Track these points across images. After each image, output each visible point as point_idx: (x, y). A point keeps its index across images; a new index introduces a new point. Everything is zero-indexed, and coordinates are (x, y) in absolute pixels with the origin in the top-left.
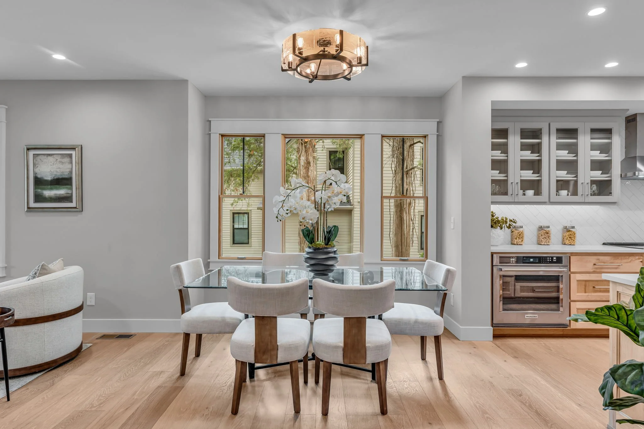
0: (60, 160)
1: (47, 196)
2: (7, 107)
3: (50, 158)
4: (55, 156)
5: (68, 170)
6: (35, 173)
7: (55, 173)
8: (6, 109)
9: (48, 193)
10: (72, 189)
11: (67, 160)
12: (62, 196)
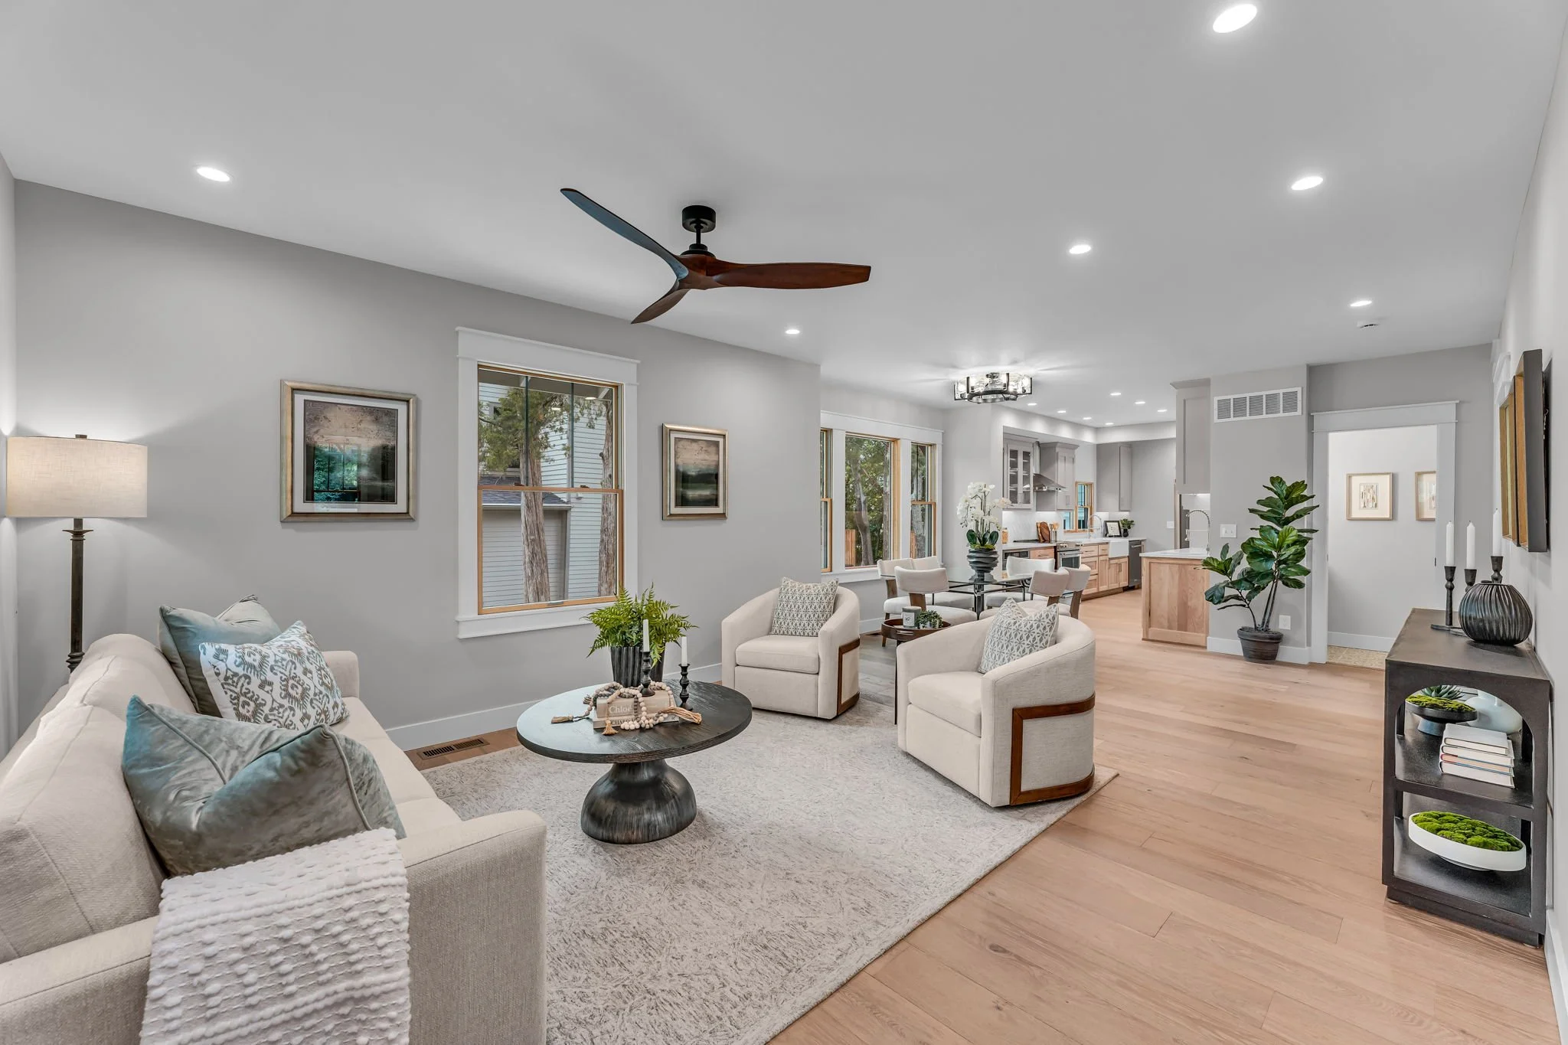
0: (707, 449)
1: (690, 498)
2: (638, 361)
3: (695, 446)
4: (700, 442)
5: (714, 463)
6: (676, 466)
7: (701, 466)
8: (638, 364)
9: (691, 494)
10: (717, 489)
11: (713, 449)
12: (708, 498)
